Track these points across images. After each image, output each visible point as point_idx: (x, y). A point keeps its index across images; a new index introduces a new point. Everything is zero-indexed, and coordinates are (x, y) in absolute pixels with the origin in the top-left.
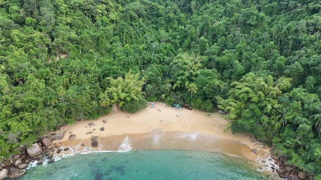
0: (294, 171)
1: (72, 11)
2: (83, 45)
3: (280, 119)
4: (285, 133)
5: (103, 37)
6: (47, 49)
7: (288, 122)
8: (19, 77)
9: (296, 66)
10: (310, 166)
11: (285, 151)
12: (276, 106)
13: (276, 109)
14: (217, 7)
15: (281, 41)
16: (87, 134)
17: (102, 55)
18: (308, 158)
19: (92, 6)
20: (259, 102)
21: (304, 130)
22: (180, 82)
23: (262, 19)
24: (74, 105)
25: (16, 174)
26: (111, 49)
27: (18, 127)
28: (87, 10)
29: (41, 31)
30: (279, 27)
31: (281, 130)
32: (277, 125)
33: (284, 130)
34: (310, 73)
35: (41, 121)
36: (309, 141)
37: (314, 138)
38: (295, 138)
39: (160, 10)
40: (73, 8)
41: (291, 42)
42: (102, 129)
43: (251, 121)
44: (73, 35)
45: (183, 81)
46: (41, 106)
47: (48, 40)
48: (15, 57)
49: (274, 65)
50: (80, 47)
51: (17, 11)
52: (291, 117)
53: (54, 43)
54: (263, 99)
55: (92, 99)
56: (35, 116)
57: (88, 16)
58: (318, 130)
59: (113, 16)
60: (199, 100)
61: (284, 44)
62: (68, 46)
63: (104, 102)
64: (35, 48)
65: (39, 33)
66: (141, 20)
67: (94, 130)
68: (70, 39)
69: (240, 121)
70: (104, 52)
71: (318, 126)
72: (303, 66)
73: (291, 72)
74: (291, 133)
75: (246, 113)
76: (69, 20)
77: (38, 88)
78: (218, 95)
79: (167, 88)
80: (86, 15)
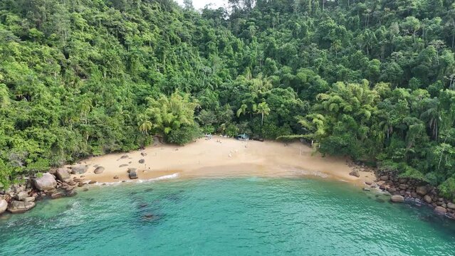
0: (410, 188)
1: (93, 27)
2: (109, 67)
3: (383, 127)
4: (392, 146)
5: (136, 57)
6: (59, 66)
7: (395, 129)
8: (23, 92)
9: (394, 67)
10: (431, 175)
11: (395, 166)
12: (376, 112)
13: (376, 116)
14: (282, 32)
15: (370, 50)
16: (120, 166)
17: (134, 81)
18: (426, 167)
19: (120, 23)
20: (354, 111)
21: (416, 130)
22: (246, 106)
23: (342, 33)
24: (102, 127)
25: (20, 207)
26: (148, 73)
27: (24, 146)
28: (112, 27)
29: (50, 46)
30: (366, 35)
31: (386, 142)
32: (381, 135)
33: (390, 142)
34: (412, 75)
35: (57, 141)
36: (424, 146)
37: (430, 141)
38: (405, 148)
39: (209, 33)
40: (94, 24)
41: (383, 49)
42: (142, 161)
43: (346, 135)
44: (95, 53)
45: (250, 104)
46: (56, 123)
47: (61, 56)
48: (17, 69)
49: (366, 71)
50: (105, 69)
51: (16, 22)
52: (397, 120)
53: (69, 61)
54: (359, 106)
55: (127, 123)
56: (48, 134)
57: (114, 35)
58: (434, 134)
59: (148, 36)
60: (273, 126)
61: (375, 52)
62: (88, 66)
63: (144, 124)
64: (42, 64)
65: (48, 48)
66: (185, 44)
67: (130, 163)
68: (90, 58)
69: (331, 137)
70: (137, 77)
71: (432, 126)
72: (403, 68)
73: (389, 75)
74: (400, 143)
75: (339, 126)
76: (89, 36)
77: (50, 103)
78: (297, 115)
79: (227, 115)
80: (111, 33)
